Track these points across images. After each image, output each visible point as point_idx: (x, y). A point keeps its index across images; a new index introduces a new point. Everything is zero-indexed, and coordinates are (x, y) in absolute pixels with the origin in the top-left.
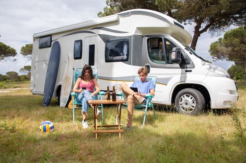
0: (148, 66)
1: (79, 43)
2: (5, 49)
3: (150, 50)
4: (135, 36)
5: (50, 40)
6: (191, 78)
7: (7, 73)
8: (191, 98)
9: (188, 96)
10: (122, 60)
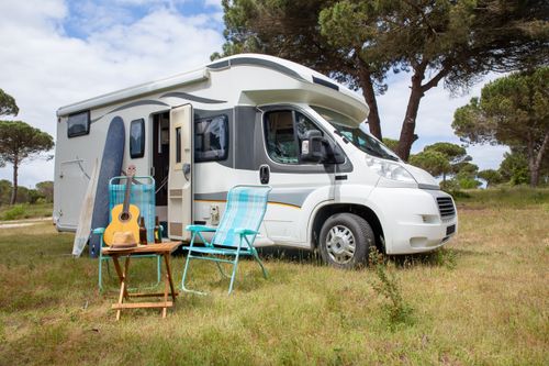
0: (266, 169)
1: (139, 126)
2: (31, 136)
3: (272, 136)
4: (239, 109)
5: (86, 122)
6: (350, 192)
7: (38, 185)
8: (347, 234)
9: (342, 230)
10: (217, 159)
